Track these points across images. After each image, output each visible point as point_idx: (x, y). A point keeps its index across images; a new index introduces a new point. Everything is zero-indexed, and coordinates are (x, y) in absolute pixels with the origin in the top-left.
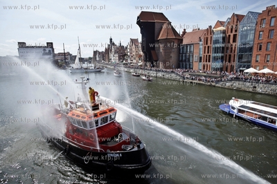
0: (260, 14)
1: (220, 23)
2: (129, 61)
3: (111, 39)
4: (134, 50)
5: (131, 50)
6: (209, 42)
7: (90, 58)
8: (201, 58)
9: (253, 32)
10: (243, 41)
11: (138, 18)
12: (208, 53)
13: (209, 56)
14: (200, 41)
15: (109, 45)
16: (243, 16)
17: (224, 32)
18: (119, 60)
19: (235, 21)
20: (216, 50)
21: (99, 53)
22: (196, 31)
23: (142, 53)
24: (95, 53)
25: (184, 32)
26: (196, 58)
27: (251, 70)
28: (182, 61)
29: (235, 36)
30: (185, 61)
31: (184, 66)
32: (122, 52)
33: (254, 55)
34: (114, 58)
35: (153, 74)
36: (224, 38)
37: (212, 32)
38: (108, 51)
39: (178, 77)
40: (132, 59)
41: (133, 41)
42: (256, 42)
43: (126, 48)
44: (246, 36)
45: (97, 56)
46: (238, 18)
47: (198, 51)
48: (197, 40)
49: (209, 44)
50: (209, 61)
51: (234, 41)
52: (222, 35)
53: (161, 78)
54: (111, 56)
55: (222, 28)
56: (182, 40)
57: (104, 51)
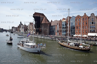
0: (76, 17)
1: (64, 19)
2: (29, 32)
3: (21, 22)
4: (31, 27)
5: (30, 27)
6: (61, 25)
7: (10, 30)
8: (58, 31)
9: (75, 22)
10: (72, 25)
11: (34, 15)
13: (61, 30)
14: (58, 25)
15: (20, 25)
17: (66, 22)
18: (24, 31)
21: (15, 28)
23: (35, 28)
24: (13, 27)
25: (52, 21)
26: (56, 31)
27: (75, 35)
28: (51, 32)
30: (52, 32)
31: (52, 34)
32: (26, 28)
33: (76, 30)
34: (22, 30)
35: (39, 37)
36: (66, 24)
37: (61, 22)
38: (19, 27)
39: (50, 38)
40: (30, 31)
41: (31, 24)
42: (76, 26)
43: (28, 26)
44: (73, 24)
46: (70, 18)
47: (57, 28)
48: (56, 24)
49: (61, 26)
50: (61, 32)
51: (69, 25)
52: (65, 23)
53: (43, 39)
54: (21, 29)
55: (65, 21)
56: (51, 24)
57: (17, 27)
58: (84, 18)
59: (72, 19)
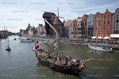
0: (94, 15)
1: (79, 18)
2: (39, 34)
3: (29, 24)
4: (41, 29)
5: (39, 29)
6: (75, 26)
7: (18, 33)
8: (72, 32)
9: (93, 22)
10: (89, 25)
11: (43, 15)
12: (75, 30)
13: (76, 32)
14: (72, 25)
15: (28, 27)
16: (88, 16)
18: (34, 34)
19: (85, 17)
20: (79, 29)
22: (69, 21)
23: (45, 30)
24: (21, 30)
25: (64, 21)
26: (70, 33)
27: (94, 37)
29: (86, 23)
30: (65, 34)
32: (35, 31)
34: (31, 33)
36: (81, 24)
37: (76, 22)
38: (28, 30)
39: (63, 41)
41: (41, 25)
42: (94, 26)
43: (37, 28)
44: (90, 23)
45: (22, 32)
46: (87, 16)
47: (71, 29)
48: (70, 25)
49: (75, 27)
50: (76, 34)
51: (86, 25)
52: (81, 23)
55: (81, 20)
56: (63, 25)
57: (26, 30)
58: (105, 16)
59: (89, 17)
